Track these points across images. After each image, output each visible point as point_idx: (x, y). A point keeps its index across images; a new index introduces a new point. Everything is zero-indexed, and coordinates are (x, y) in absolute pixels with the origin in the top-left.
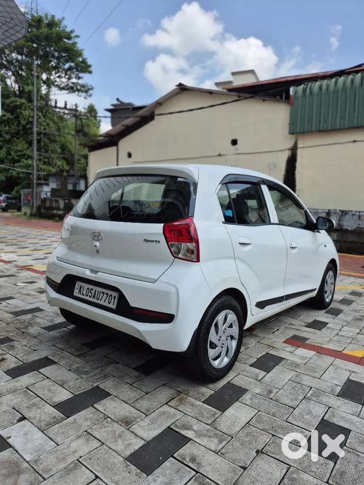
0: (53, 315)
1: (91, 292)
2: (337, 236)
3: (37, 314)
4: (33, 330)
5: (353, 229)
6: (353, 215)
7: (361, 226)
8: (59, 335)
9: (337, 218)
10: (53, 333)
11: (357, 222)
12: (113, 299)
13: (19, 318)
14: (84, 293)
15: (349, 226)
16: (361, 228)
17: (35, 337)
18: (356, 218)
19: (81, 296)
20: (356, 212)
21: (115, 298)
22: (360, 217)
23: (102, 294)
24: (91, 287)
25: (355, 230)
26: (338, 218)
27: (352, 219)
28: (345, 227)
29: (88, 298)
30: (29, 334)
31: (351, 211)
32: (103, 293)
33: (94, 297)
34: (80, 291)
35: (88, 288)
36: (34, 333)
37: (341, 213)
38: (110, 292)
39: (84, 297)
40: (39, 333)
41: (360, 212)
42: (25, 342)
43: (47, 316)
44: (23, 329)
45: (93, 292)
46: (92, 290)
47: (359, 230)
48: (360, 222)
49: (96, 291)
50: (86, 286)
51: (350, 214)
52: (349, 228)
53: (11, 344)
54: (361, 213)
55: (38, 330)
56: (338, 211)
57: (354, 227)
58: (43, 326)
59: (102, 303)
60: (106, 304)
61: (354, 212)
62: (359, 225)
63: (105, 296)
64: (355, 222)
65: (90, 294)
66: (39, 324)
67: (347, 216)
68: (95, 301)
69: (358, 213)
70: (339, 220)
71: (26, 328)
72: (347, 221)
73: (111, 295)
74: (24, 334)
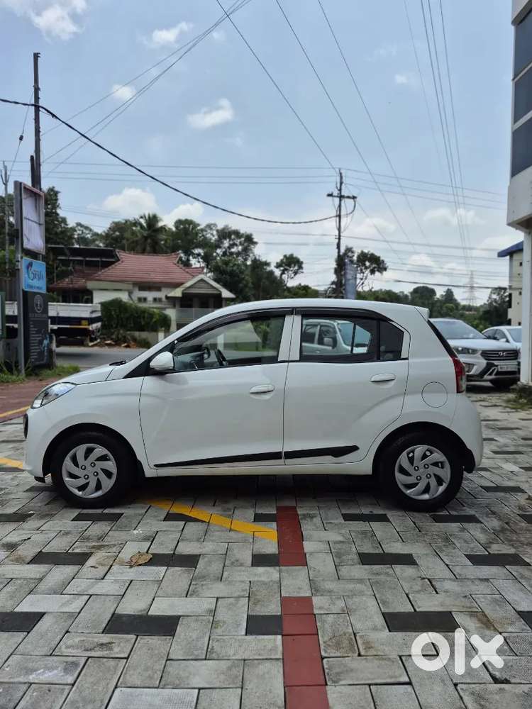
0: (456, 542)
3: (482, 552)
4: (495, 523)
8: (465, 508)
10: (472, 512)
13: (512, 551)
17: (494, 513)
30: (500, 519)
36: (494, 519)
40: (487, 516)
42: (506, 510)
43: (465, 541)
44: (507, 529)
53: (521, 512)
55: (488, 522)
58: (479, 525)
66: (484, 531)
71: (503, 530)
74: (507, 521)
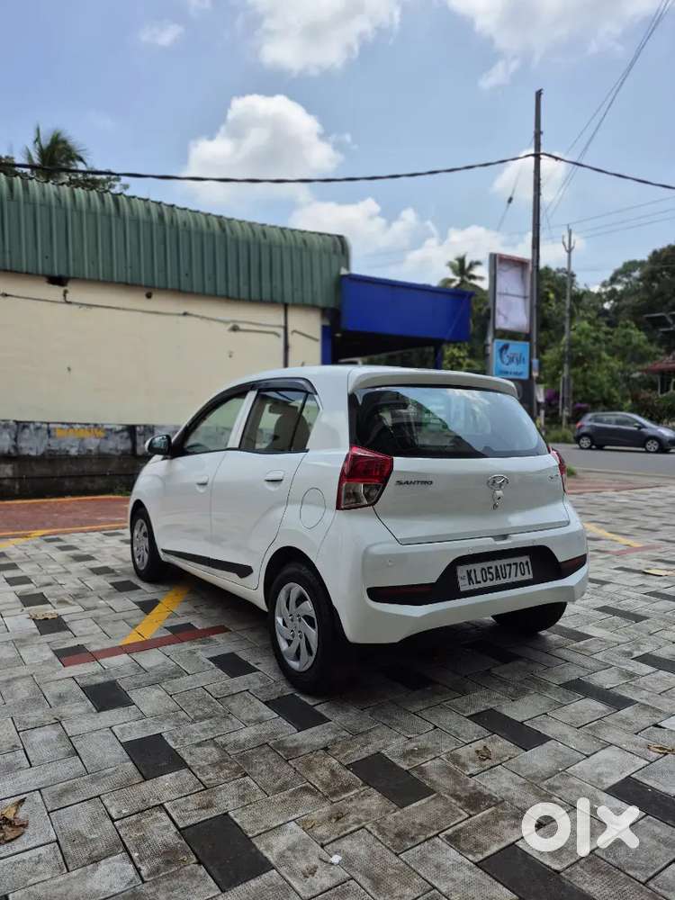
1: (490, 573)
2: (13, 469)
5: (39, 454)
6: (38, 429)
7: (53, 448)
9: (10, 436)
11: (45, 442)
12: (526, 567)
14: (479, 579)
15: (31, 449)
16: (52, 451)
18: (43, 433)
19: (477, 586)
20: (42, 423)
21: (527, 563)
22: (49, 432)
23: (508, 568)
24: (485, 565)
25: (43, 455)
26: (13, 436)
27: (36, 435)
28: (25, 452)
29: (489, 584)
31: (33, 422)
32: (510, 565)
33: (498, 577)
34: (470, 579)
35: (483, 569)
37: (15, 426)
38: (518, 560)
39: (483, 585)
41: (48, 423)
45: (493, 571)
46: (491, 568)
47: (51, 455)
48: (51, 442)
49: (496, 567)
50: (478, 567)
51: (32, 426)
52: (33, 453)
54: (51, 426)
56: (11, 423)
57: (41, 450)
59: (513, 579)
60: (520, 578)
61: (39, 425)
62: (49, 445)
63: (513, 567)
64: (42, 442)
65: (490, 576)
67: (27, 431)
68: (503, 581)
69: (45, 426)
70: (16, 440)
72: (26, 440)
73: (521, 563)
